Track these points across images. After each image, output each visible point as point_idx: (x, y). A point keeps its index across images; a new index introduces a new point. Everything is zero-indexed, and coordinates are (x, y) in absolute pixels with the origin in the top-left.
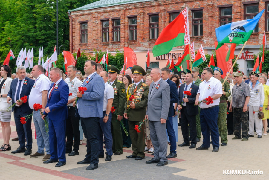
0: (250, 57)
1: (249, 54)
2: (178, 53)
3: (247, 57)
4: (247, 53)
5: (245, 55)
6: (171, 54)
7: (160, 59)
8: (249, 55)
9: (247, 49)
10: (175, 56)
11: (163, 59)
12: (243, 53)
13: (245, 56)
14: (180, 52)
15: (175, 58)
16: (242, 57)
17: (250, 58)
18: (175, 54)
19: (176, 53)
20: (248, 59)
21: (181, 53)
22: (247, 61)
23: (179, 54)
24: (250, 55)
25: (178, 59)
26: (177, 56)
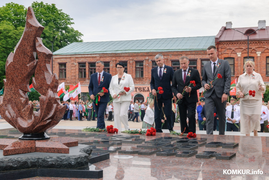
2: (143, 88)
6: (138, 88)
14: (144, 87)
15: (141, 90)
19: (141, 87)
21: (145, 88)
25: (143, 91)
26: (142, 89)
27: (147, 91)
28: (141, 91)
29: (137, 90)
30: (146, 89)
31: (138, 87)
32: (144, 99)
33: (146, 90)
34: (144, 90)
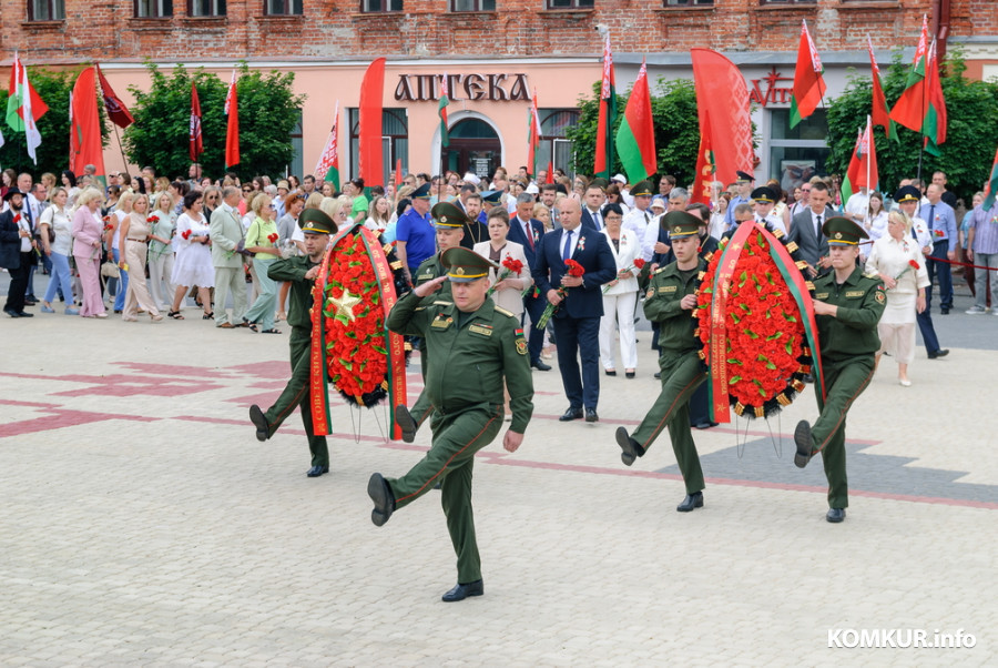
0: (783, 97)
1: (779, 85)
2: (491, 77)
3: (774, 98)
4: (772, 81)
5: (764, 87)
6: (462, 80)
7: (414, 95)
8: (779, 90)
9: (774, 67)
10: (476, 86)
11: (426, 95)
12: (758, 81)
13: (764, 95)
14: (497, 72)
15: (480, 94)
16: (755, 96)
17: (784, 102)
18: (479, 79)
19: (481, 73)
20: (775, 103)
21: (502, 76)
22: (774, 111)
23: (495, 80)
24: (785, 91)
25: (492, 98)
26: (485, 88)
27: (513, 97)
28: (476, 100)
29: (459, 92)
30: (508, 88)
31: (463, 73)
32: (498, 150)
33: (507, 96)
34: (497, 95)
